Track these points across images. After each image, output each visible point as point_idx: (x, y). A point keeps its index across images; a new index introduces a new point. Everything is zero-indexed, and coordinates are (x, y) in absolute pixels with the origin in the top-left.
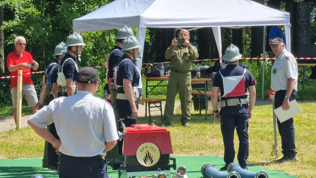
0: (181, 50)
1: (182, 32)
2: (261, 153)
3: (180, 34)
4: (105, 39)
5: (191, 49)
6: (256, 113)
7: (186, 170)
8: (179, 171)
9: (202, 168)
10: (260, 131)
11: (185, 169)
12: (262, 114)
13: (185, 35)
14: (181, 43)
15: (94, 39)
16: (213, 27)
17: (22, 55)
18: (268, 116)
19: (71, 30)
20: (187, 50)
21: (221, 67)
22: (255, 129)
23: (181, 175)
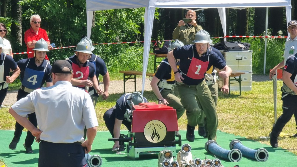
0: (188, 29)
1: (189, 13)
2: (262, 129)
3: (187, 14)
4: (116, 15)
5: (197, 29)
6: (258, 89)
7: (190, 148)
8: (184, 148)
9: (206, 144)
10: (261, 107)
11: (190, 146)
12: (263, 90)
13: (192, 16)
14: (188, 23)
15: (107, 15)
16: (218, 8)
17: (38, 32)
18: (269, 92)
19: (85, 7)
20: (193, 30)
21: (225, 45)
22: (256, 104)
23: (185, 152)
